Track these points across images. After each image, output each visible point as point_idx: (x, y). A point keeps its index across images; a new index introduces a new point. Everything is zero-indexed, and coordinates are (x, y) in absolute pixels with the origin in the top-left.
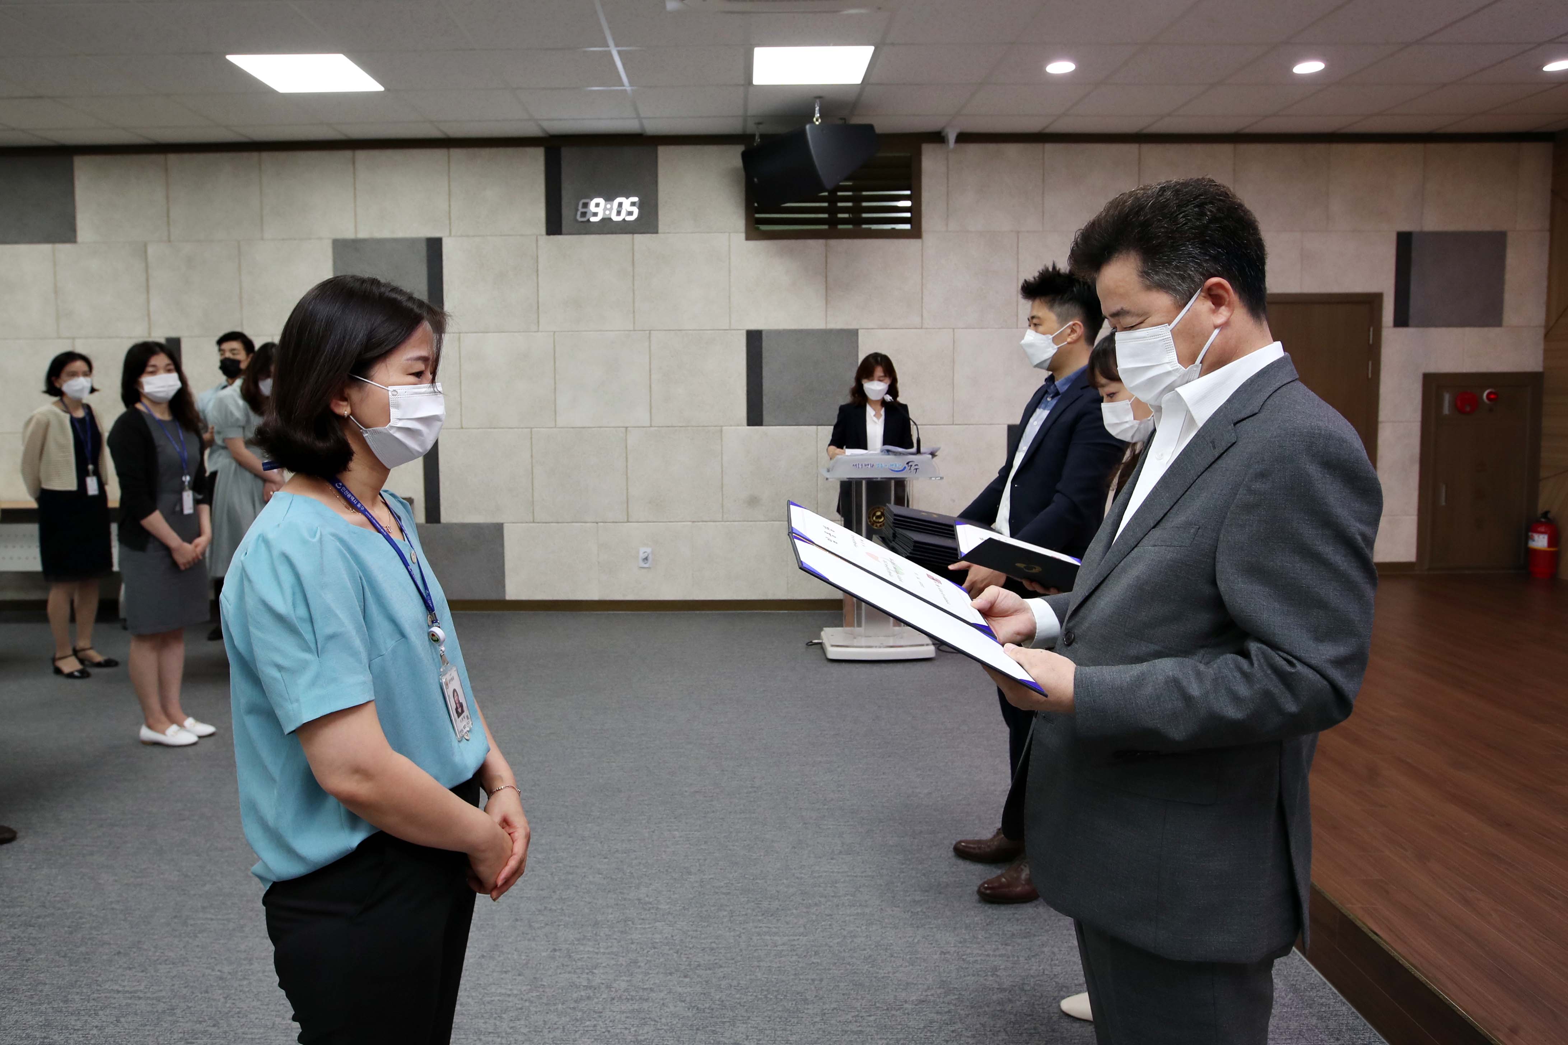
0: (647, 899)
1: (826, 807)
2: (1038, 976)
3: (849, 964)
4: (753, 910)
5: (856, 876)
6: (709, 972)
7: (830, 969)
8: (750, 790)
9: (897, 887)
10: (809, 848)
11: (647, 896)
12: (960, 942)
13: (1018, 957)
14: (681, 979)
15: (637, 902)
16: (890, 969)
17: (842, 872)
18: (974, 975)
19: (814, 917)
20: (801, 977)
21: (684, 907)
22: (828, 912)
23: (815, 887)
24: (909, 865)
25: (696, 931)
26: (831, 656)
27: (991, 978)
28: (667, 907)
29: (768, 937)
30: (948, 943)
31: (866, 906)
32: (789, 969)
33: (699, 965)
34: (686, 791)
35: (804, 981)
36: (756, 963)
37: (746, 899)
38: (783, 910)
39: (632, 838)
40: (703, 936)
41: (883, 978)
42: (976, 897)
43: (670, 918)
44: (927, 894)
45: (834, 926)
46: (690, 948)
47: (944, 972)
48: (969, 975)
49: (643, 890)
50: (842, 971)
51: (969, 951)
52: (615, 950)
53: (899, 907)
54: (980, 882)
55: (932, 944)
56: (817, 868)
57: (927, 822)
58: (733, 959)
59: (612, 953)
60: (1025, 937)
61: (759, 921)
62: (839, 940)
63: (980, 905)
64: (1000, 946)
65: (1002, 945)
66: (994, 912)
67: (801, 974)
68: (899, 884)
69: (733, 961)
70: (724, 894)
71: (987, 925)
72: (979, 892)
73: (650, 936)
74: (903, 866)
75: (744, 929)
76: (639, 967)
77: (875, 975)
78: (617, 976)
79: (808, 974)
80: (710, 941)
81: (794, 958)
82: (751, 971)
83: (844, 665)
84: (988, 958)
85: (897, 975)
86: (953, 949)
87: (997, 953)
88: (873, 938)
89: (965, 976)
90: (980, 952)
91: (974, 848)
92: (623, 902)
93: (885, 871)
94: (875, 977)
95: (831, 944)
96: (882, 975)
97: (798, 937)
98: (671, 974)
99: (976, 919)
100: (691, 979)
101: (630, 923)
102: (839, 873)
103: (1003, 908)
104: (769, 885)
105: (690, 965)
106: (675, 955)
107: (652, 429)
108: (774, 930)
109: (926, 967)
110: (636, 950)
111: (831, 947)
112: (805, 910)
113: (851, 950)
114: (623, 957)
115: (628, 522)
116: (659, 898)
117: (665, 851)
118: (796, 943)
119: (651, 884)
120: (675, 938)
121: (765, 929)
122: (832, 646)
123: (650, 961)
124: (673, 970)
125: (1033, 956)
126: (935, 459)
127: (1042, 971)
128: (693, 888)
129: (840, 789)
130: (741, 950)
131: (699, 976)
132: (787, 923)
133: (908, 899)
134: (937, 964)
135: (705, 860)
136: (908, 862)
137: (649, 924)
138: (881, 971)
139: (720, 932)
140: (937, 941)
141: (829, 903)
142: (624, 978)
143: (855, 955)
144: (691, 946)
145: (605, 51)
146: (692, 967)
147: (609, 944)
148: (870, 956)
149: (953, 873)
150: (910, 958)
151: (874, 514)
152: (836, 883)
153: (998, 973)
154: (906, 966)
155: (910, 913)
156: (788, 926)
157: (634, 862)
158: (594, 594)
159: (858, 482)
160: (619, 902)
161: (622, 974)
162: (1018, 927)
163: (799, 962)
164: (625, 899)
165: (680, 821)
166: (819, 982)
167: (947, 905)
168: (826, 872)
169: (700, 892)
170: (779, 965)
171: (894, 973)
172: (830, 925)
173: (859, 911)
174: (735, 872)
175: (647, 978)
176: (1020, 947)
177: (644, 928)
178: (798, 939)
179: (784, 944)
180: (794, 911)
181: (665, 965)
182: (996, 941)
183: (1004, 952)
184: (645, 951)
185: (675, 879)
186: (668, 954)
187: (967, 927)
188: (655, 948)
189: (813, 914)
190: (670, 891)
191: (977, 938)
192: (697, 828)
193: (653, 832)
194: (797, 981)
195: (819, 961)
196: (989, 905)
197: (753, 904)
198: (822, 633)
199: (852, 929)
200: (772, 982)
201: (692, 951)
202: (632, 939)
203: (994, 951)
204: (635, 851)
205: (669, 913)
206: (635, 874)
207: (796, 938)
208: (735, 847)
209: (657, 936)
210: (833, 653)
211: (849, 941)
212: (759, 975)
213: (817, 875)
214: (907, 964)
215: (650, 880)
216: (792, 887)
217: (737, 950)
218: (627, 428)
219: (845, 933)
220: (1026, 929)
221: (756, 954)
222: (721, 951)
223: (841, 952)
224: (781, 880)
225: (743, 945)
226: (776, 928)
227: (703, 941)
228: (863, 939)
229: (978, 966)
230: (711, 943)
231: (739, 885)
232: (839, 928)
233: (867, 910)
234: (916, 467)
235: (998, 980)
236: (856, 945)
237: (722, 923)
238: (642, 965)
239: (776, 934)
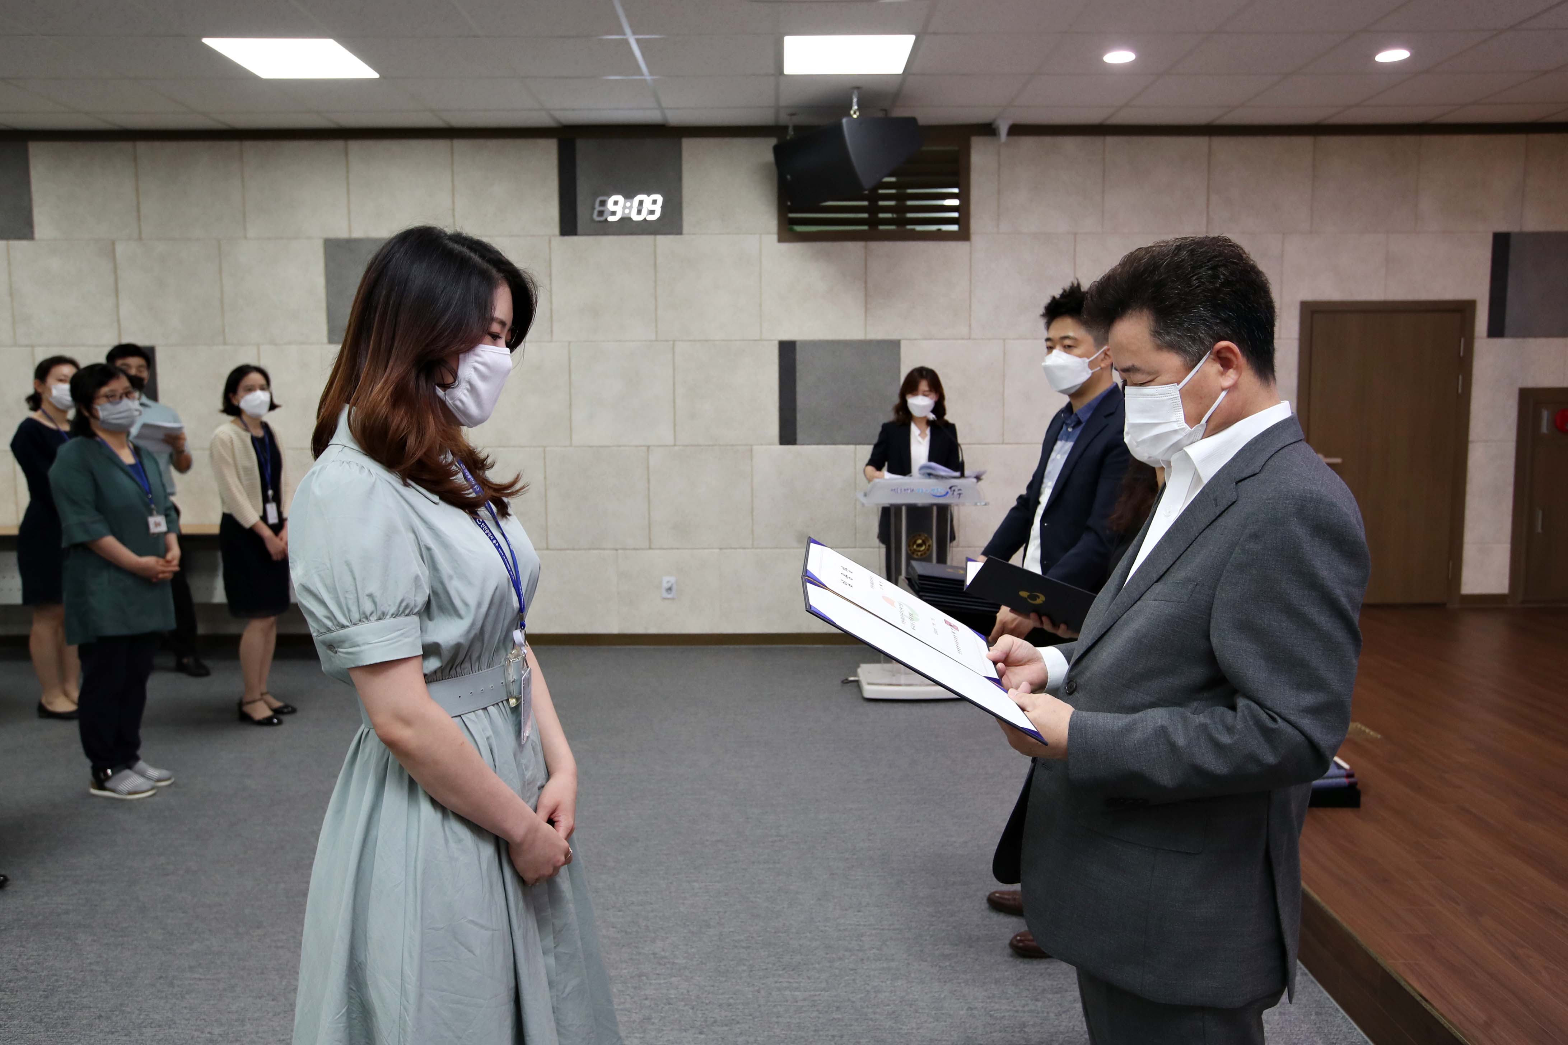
0: (663, 953)
1: (855, 857)
2: (1067, 1032)
3: (871, 1020)
4: (774, 964)
5: (883, 929)
6: (726, 1028)
7: (851, 1025)
8: (776, 839)
9: (926, 940)
10: (836, 900)
11: (663, 950)
12: (989, 998)
13: (1048, 1013)
14: (696, 1036)
15: (652, 956)
16: (914, 1025)
17: (869, 925)
18: (1000, 1031)
19: (837, 972)
20: (821, 1033)
21: (701, 962)
22: (852, 966)
23: (840, 940)
24: (939, 917)
25: (713, 986)
26: (867, 695)
27: (1018, 1035)
28: (684, 961)
29: (787, 993)
30: (976, 998)
31: (893, 960)
32: (809, 1025)
33: (715, 1022)
34: (707, 840)
35: (824, 1038)
36: (774, 1019)
37: (766, 953)
38: (805, 964)
39: (648, 890)
40: (721, 991)
41: (906, 1034)
42: (1009, 951)
43: (687, 973)
44: (956, 948)
45: (857, 981)
46: (707, 1004)
47: (970, 1028)
48: (996, 1031)
49: (659, 944)
50: (864, 1027)
51: (997, 1006)
52: (628, 1006)
53: (926, 961)
54: (1012, 935)
55: (959, 999)
56: (843, 921)
57: (960, 873)
58: (751, 1015)
59: (626, 1010)
60: (1057, 993)
61: (780, 975)
62: (862, 995)
63: (1011, 959)
64: (1029, 1002)
65: (1032, 1000)
66: (1026, 966)
67: (821, 1031)
68: (928, 938)
69: (751, 1017)
70: (744, 948)
71: (1018, 980)
72: (1012, 945)
73: (665, 991)
74: (933, 919)
75: (763, 984)
76: (653, 1024)
77: (898, 1031)
78: (629, 1033)
79: (828, 1030)
80: (727, 996)
81: (815, 1014)
82: (769, 1027)
83: (882, 704)
84: (1016, 1014)
85: (921, 1031)
86: (981, 1004)
87: (1026, 1009)
88: (898, 993)
89: (991, 1032)
90: (1009, 1008)
91: (1008, 900)
92: (638, 957)
93: (913, 924)
94: (898, 1033)
95: (854, 999)
96: (906, 1031)
97: (819, 993)
98: (685, 1031)
99: (1006, 973)
100: (707, 1035)
101: (644, 978)
102: (865, 925)
103: (1035, 962)
104: (791, 939)
105: (706, 1021)
106: (691, 1011)
107: (676, 448)
108: (795, 985)
109: (952, 1023)
110: (650, 1006)
111: (853, 1002)
112: (828, 965)
113: (874, 1005)
114: (636, 1013)
115: (650, 548)
116: (677, 953)
117: (683, 904)
118: (816, 998)
119: (667, 938)
120: (691, 994)
121: (785, 985)
122: (869, 684)
123: (665, 1018)
124: (688, 1027)
125: (1064, 1012)
126: (980, 483)
127: (1072, 1027)
128: (711, 942)
129: (871, 838)
130: (760, 1006)
131: (715, 1033)
132: (809, 978)
133: (937, 953)
134: (963, 1020)
135: (725, 912)
136: (939, 915)
137: (665, 979)
138: (904, 1027)
139: (737, 987)
140: (964, 996)
141: (853, 957)
142: (637, 1035)
143: (878, 1010)
144: (707, 1001)
145: (623, 39)
146: (708, 1023)
147: (622, 1000)
148: (894, 1012)
149: (986, 926)
150: (935, 1014)
151: (915, 542)
152: (862, 936)
153: (1026, 1030)
154: (931, 1023)
155: (937, 968)
156: (809, 981)
157: (651, 915)
158: (613, 627)
159: (898, 508)
160: (634, 957)
161: (635, 1031)
162: (1048, 982)
163: (819, 1018)
164: (639, 954)
165: (699, 873)
166: (839, 1039)
167: (976, 960)
168: (851, 925)
169: (718, 946)
170: (798, 1021)
171: (918, 1029)
172: (854, 980)
173: (885, 965)
174: (757, 925)
175: (660, 1035)
176: (1051, 1003)
177: (660, 984)
178: (819, 995)
179: (804, 1000)
180: (817, 966)
181: (680, 1021)
182: (1026, 997)
183: (1033, 1008)
184: (660, 1008)
185: (693, 932)
186: (683, 1010)
187: (997, 982)
188: (669, 1004)
189: (836, 969)
190: (687, 945)
191: (1007, 993)
192: (718, 879)
193: (671, 883)
194: (816, 1038)
195: (839, 1016)
196: (1021, 960)
197: (774, 958)
198: (859, 671)
199: (876, 984)
200: (791, 1038)
201: (709, 1007)
202: (645, 995)
203: (1024, 1006)
204: (651, 904)
205: (685, 968)
206: (651, 928)
207: (817, 993)
208: (758, 900)
209: (672, 992)
210: (870, 691)
211: (872, 996)
212: (778, 1031)
213: (842, 928)
214: (932, 1020)
215: (666, 933)
216: (816, 940)
217: (756, 1006)
218: (648, 447)
219: (868, 988)
220: (1057, 984)
221: (775, 1010)
222: (739, 1006)
223: (864, 1008)
224: (804, 933)
225: (762, 1001)
226: (797, 982)
227: (720, 997)
228: (887, 994)
229: (1006, 1022)
230: (729, 998)
231: (760, 938)
232: (863, 983)
233: (893, 964)
234: (960, 492)
235: (1025, 1036)
236: (880, 1000)
237: (741, 978)
238: (656, 1021)
239: (797, 989)
